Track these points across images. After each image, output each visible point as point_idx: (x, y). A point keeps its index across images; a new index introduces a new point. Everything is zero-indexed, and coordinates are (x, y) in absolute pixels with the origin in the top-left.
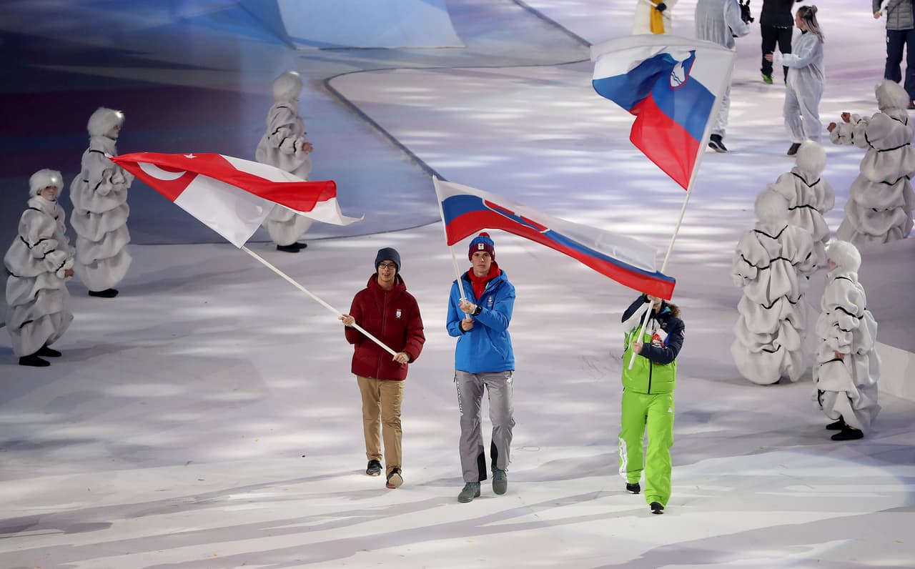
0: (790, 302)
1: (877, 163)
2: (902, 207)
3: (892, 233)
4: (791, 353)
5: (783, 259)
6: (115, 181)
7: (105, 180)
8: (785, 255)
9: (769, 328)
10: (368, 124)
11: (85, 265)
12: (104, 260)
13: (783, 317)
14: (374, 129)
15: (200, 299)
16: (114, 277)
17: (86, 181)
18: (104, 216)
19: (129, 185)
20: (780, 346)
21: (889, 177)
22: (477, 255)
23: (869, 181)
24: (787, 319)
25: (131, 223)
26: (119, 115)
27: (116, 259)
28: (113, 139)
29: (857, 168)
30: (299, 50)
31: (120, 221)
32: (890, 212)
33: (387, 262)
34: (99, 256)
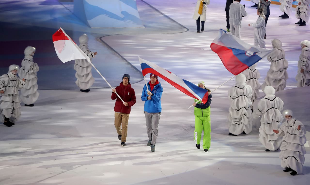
0: (246, 109)
1: (276, 65)
2: (284, 78)
3: (280, 87)
4: (245, 125)
5: (244, 95)
6: (34, 69)
7: (31, 69)
8: (245, 94)
9: (238, 117)
10: (114, 52)
11: (24, 97)
12: (31, 95)
13: (243, 113)
14: (116, 53)
15: (60, 107)
16: (34, 100)
17: (24, 70)
18: (30, 81)
19: (38, 71)
20: (242, 123)
21: (280, 69)
22: (152, 77)
23: (274, 71)
24: (244, 114)
25: (38, 83)
26: (34, 48)
27: (34, 95)
28: (32, 56)
29: (269, 67)
30: (92, 28)
31: (35, 82)
32: (280, 80)
33: (126, 78)
34: (30, 93)
